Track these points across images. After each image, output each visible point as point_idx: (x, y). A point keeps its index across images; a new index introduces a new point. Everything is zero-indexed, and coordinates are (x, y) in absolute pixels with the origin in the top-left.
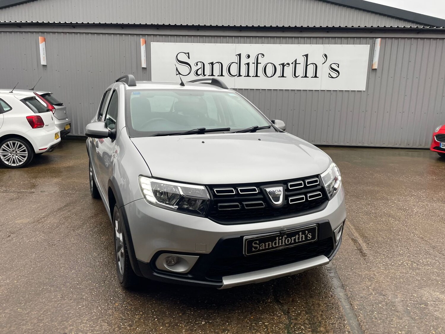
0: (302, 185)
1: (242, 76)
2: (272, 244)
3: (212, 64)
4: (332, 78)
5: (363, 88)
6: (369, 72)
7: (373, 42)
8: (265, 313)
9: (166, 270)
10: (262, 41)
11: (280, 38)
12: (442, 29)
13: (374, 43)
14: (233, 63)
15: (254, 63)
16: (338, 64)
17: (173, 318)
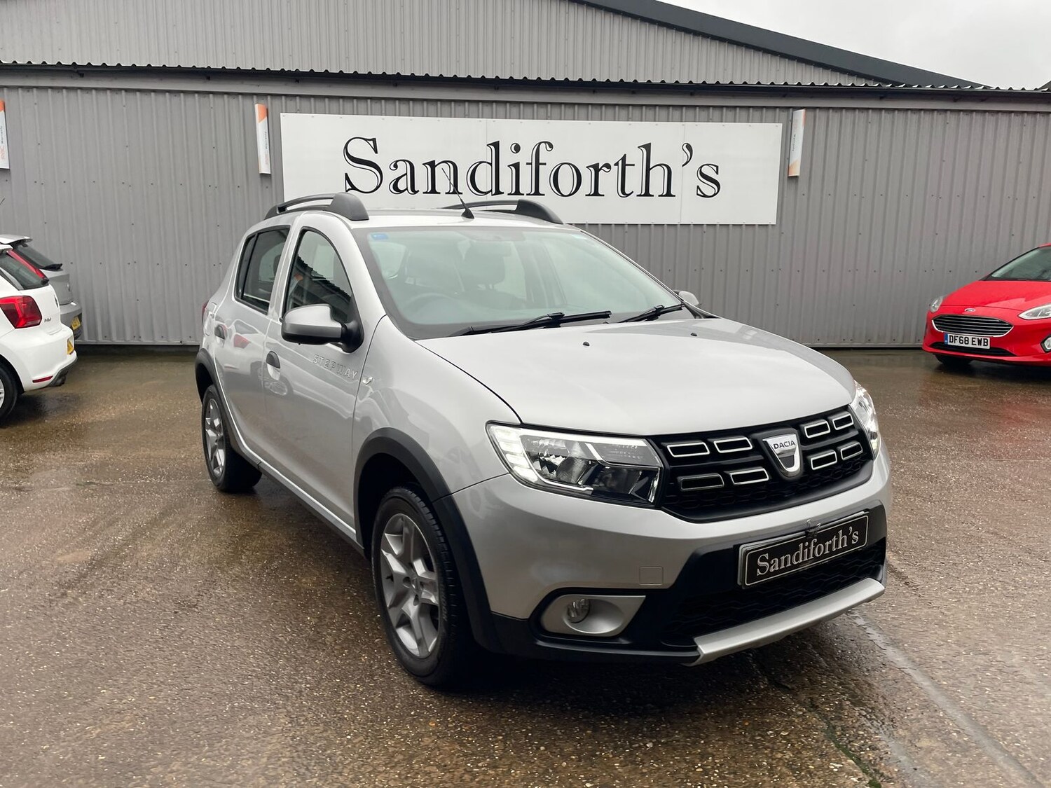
0: (828, 430)
1: (503, 193)
2: (791, 559)
3: (432, 165)
4: (705, 196)
5: (772, 220)
6: (783, 183)
7: (788, 117)
8: (767, 712)
9: (573, 633)
10: (547, 114)
11: (601, 108)
12: (931, 89)
13: (791, 118)
14: (481, 163)
15: (531, 164)
16: (717, 167)
17: (579, 741)
